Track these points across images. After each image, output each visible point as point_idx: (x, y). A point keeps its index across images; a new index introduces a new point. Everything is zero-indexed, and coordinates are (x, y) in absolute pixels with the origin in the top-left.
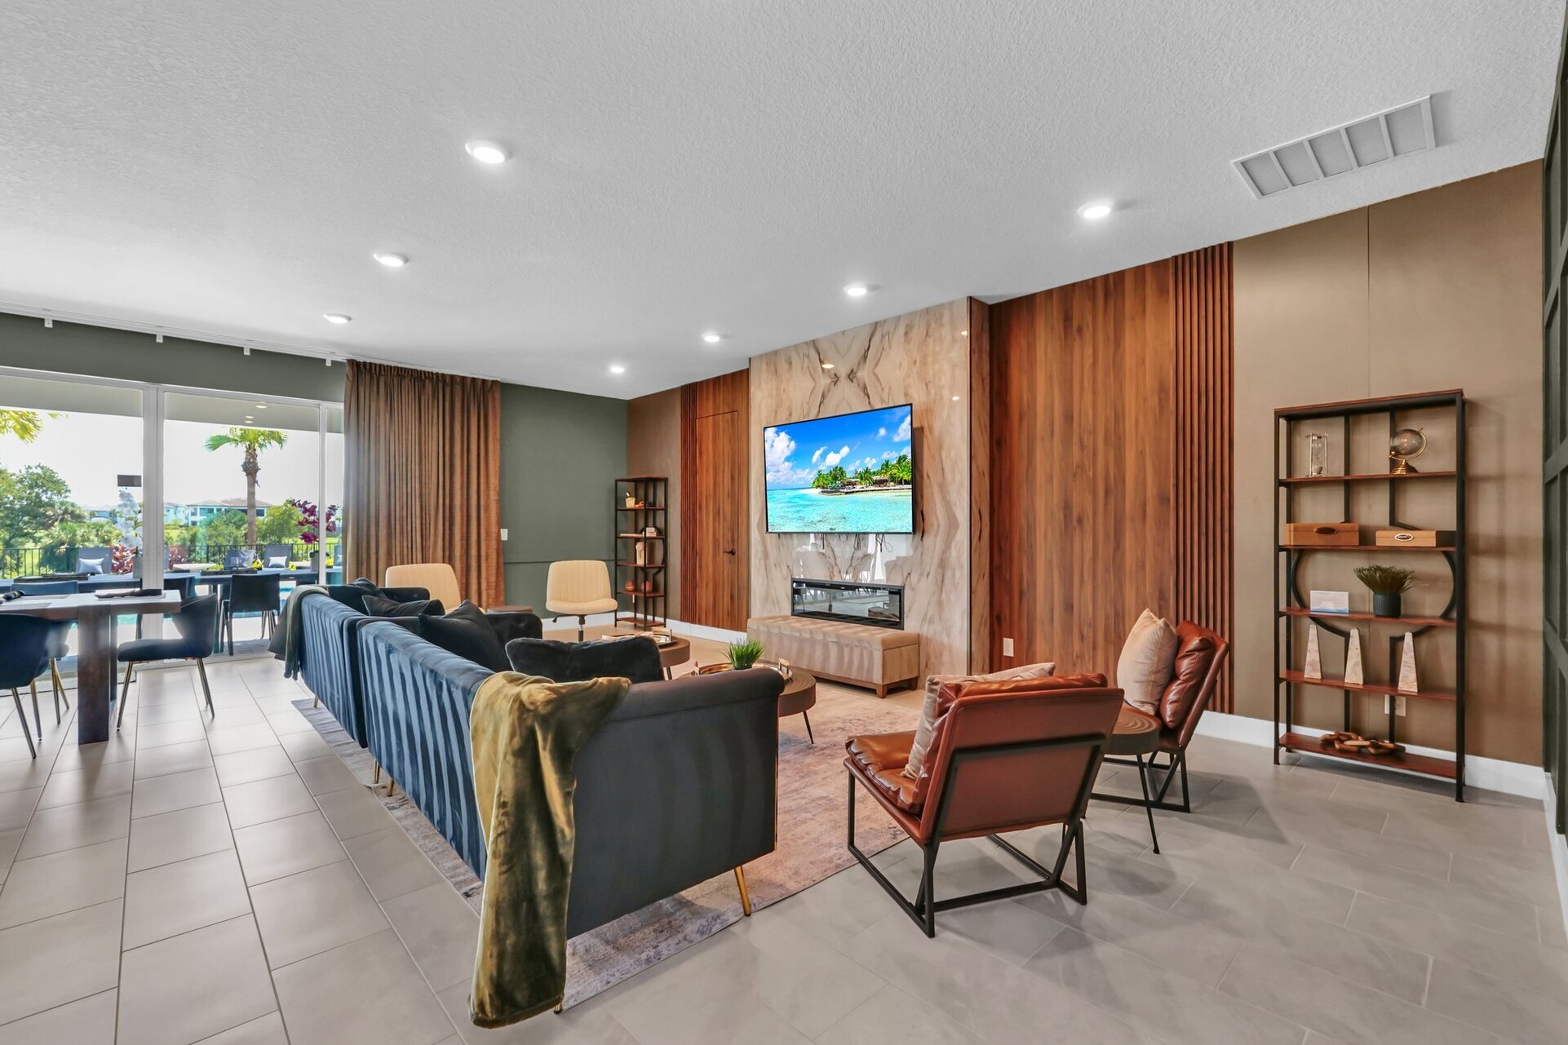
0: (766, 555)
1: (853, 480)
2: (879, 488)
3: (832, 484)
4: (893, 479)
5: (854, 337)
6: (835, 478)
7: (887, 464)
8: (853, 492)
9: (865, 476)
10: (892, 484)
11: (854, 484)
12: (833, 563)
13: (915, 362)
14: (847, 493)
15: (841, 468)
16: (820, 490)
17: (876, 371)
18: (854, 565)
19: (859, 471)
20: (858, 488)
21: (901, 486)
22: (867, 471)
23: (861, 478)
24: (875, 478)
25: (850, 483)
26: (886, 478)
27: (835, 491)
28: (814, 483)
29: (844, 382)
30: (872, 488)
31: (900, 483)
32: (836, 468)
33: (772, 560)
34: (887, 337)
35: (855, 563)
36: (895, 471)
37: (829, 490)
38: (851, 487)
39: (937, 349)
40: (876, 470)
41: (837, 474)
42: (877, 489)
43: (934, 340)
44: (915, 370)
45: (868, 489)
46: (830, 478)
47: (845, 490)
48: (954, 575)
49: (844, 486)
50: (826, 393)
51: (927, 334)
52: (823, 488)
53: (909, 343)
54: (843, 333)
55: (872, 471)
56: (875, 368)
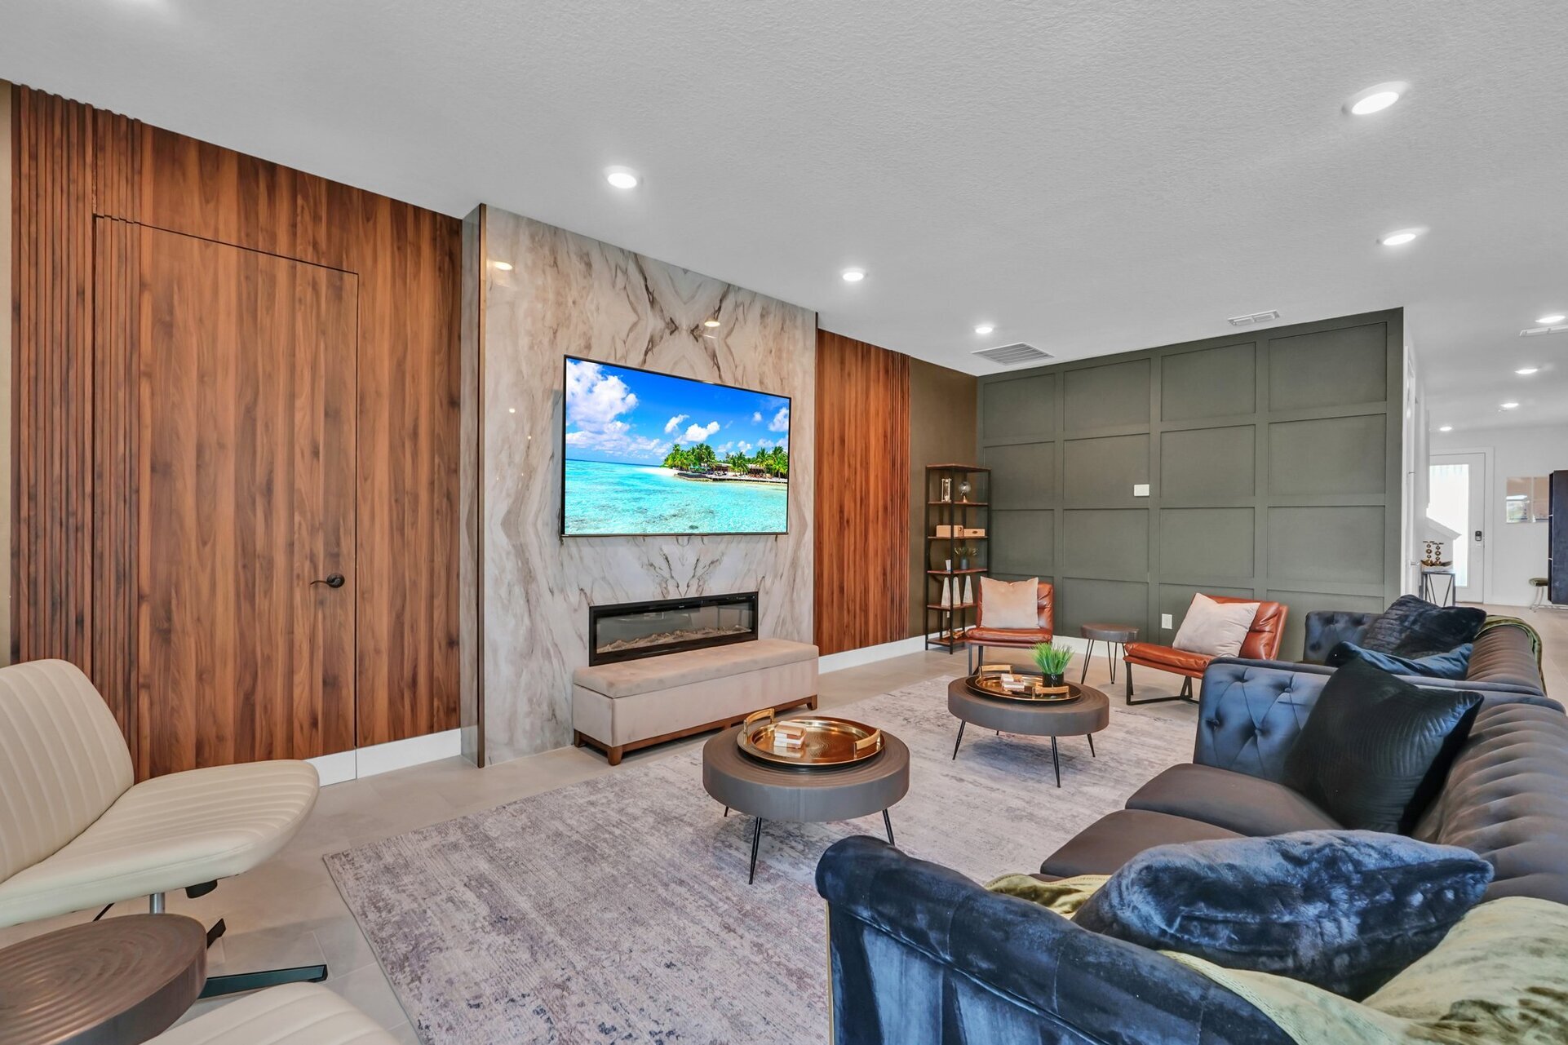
0: (527, 577)
1: (724, 465)
2: (755, 479)
3: (695, 464)
4: (769, 470)
5: (700, 285)
6: (700, 459)
7: (762, 453)
8: (724, 480)
9: (739, 462)
10: (768, 475)
11: (725, 469)
12: (668, 576)
13: (771, 352)
14: (715, 480)
15: (707, 448)
16: (675, 471)
17: (729, 341)
18: (698, 574)
19: (731, 454)
20: (730, 475)
21: (774, 479)
22: (741, 457)
23: (734, 464)
24: (750, 466)
25: (719, 468)
26: (762, 468)
27: (699, 475)
28: (667, 460)
29: (684, 337)
30: (747, 477)
31: (776, 475)
32: (702, 445)
33: (543, 581)
34: (741, 308)
35: (700, 571)
36: (771, 462)
37: (689, 473)
38: (722, 473)
39: (791, 348)
40: (751, 457)
41: (702, 454)
42: (753, 479)
43: (789, 338)
44: (770, 360)
45: (743, 478)
46: (692, 457)
47: (713, 476)
48: (803, 573)
49: (711, 470)
50: (657, 339)
51: (782, 328)
52: (681, 469)
53: (765, 327)
54: (686, 271)
55: (746, 457)
56: (726, 337)
